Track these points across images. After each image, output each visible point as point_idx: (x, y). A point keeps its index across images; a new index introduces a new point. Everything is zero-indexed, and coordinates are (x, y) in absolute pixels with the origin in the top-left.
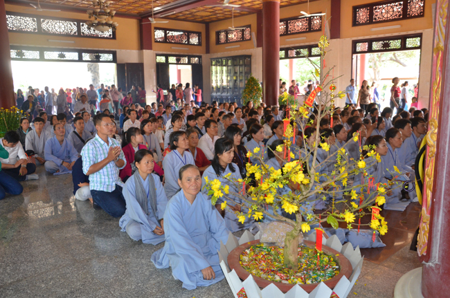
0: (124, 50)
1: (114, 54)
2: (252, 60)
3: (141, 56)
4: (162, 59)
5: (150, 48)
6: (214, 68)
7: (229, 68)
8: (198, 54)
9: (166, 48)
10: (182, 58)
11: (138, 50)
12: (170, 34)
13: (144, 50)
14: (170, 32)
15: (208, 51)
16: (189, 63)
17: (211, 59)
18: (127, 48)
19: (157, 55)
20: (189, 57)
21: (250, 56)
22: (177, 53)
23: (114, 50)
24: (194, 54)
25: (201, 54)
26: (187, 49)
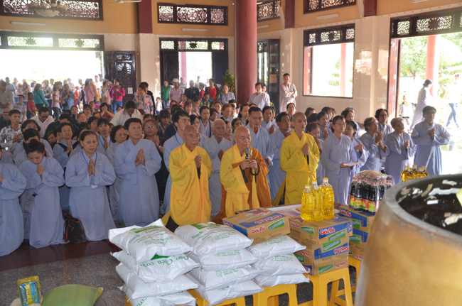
0: (114, 34)
1: (101, 38)
2: (282, 46)
4: (169, 45)
5: (149, 30)
9: (174, 31)
10: (198, 43)
11: (135, 33)
12: (182, 11)
13: (141, 34)
14: (182, 9)
16: (209, 49)
18: (118, 32)
19: (161, 39)
20: (210, 41)
21: (278, 41)
22: (190, 37)
23: (100, 34)
24: (217, 37)
25: (227, 37)
26: (206, 30)
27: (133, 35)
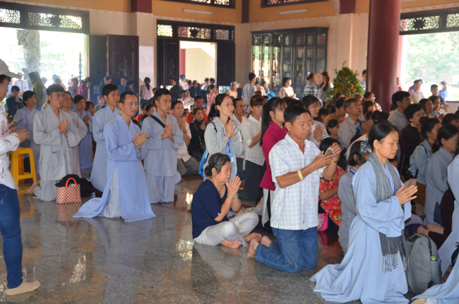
0: (102, 11)
1: (85, 16)
2: (331, 37)
3: (132, 23)
4: (166, 31)
6: (257, 49)
7: (287, 49)
8: (228, 24)
11: (128, 12)
13: (138, 13)
15: (245, 18)
16: (211, 40)
17: (253, 33)
19: (159, 22)
20: (213, 28)
21: (325, 30)
22: (193, 21)
23: (85, 9)
24: (223, 23)
25: (233, 24)
26: (210, 13)
27: (126, 14)
